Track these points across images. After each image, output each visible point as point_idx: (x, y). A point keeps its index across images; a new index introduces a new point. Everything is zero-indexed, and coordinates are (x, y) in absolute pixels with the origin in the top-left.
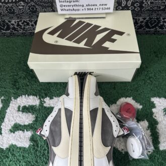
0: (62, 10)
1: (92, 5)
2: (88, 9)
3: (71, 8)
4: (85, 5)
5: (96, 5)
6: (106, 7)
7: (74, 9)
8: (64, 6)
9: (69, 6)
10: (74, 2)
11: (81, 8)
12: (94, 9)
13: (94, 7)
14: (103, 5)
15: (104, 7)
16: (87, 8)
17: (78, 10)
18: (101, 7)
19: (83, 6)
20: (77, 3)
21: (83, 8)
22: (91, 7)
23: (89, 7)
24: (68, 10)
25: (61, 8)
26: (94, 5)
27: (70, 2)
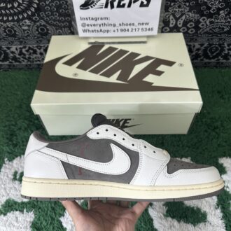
0: (84, 31)
1: (127, 25)
2: (122, 30)
3: (98, 28)
4: (117, 25)
5: (133, 24)
6: (148, 27)
7: (101, 30)
8: (88, 25)
9: (94, 25)
10: (102, 19)
12: (130, 30)
13: (129, 27)
14: (143, 24)
15: (144, 26)
16: (120, 28)
17: (108, 31)
18: (141, 27)
19: (114, 25)
20: (106, 22)
21: (115, 29)
22: (126, 27)
23: (123, 27)
24: (93, 31)
25: (84, 28)
26: (130, 24)
27: (96, 19)
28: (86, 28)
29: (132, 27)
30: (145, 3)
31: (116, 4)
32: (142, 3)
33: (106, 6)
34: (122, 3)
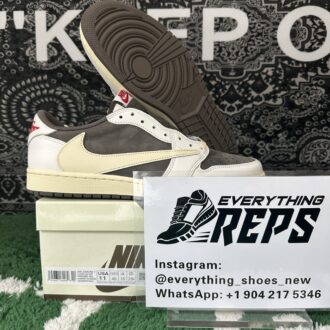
0: (161, 293)
1: (259, 281)
2: (247, 294)
3: (192, 288)
4: (238, 281)
5: (275, 281)
6: (307, 288)
7: (199, 294)
8: (170, 280)
9: (185, 280)
10: (203, 266)
11: (223, 289)
12: (267, 294)
13: (266, 288)
14: (296, 281)
15: (300, 287)
16: (242, 288)
17: (214, 296)
18: (292, 287)
19: (231, 282)
20: (212, 273)
21: (232, 289)
22: (258, 288)
23: (251, 288)
24: (179, 295)
25: (159, 287)
26: (267, 281)
27: (190, 267)
28: (166, 286)
29: (271, 287)
30: (301, 233)
31: (236, 233)
32: (294, 233)
33: (215, 239)
34: (251, 232)
